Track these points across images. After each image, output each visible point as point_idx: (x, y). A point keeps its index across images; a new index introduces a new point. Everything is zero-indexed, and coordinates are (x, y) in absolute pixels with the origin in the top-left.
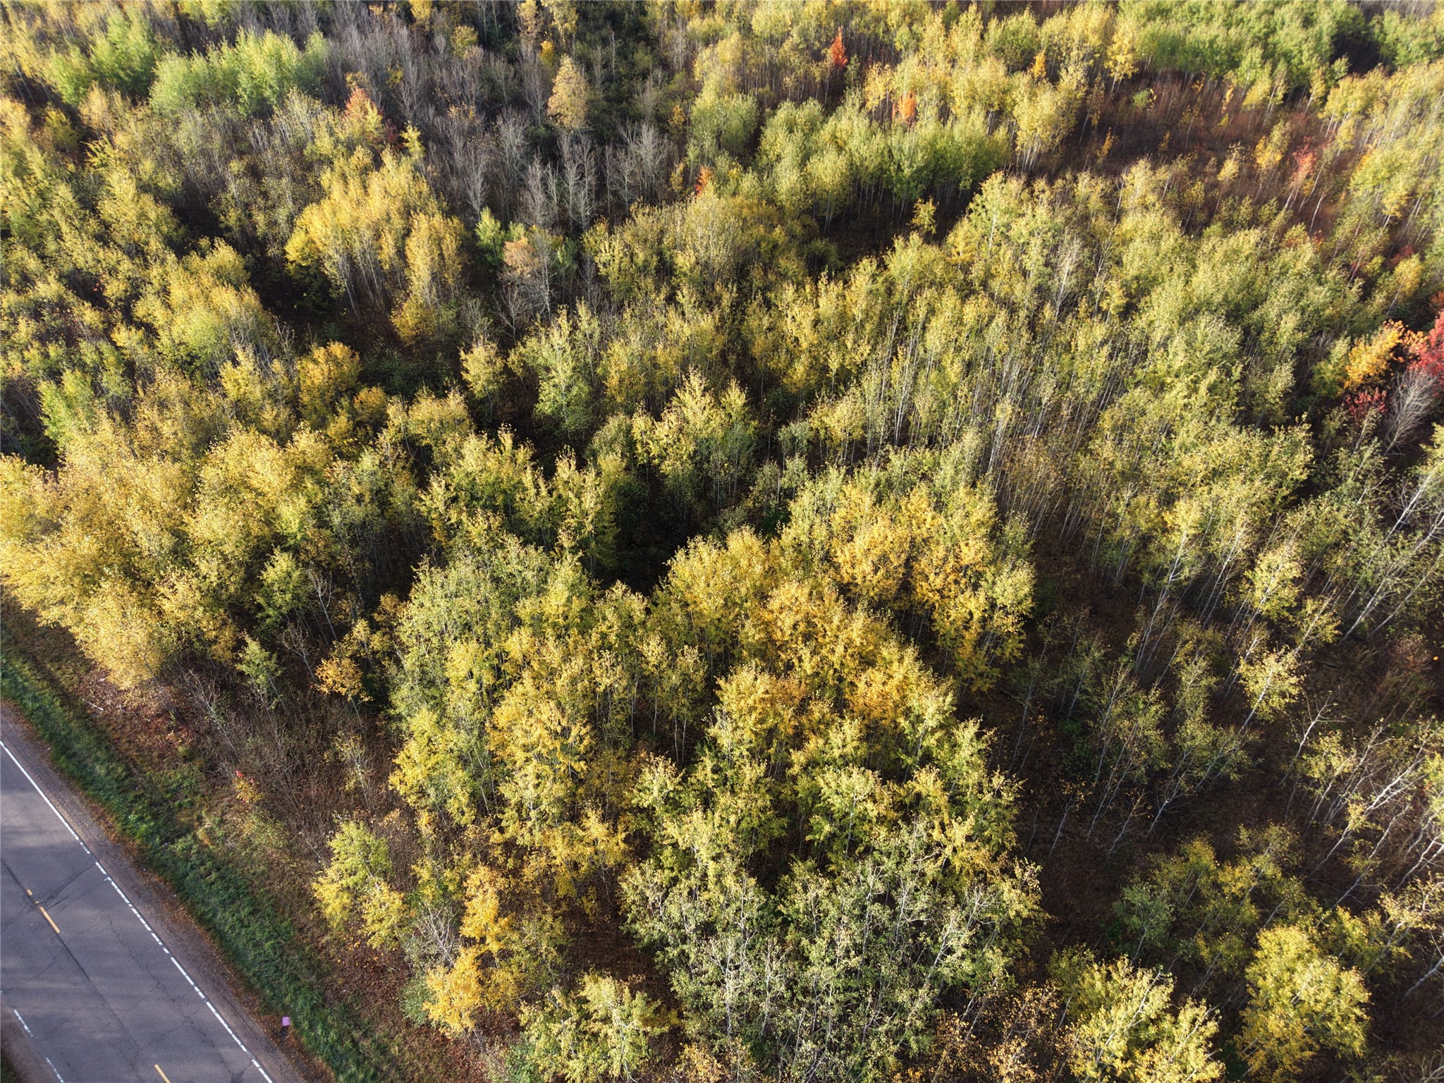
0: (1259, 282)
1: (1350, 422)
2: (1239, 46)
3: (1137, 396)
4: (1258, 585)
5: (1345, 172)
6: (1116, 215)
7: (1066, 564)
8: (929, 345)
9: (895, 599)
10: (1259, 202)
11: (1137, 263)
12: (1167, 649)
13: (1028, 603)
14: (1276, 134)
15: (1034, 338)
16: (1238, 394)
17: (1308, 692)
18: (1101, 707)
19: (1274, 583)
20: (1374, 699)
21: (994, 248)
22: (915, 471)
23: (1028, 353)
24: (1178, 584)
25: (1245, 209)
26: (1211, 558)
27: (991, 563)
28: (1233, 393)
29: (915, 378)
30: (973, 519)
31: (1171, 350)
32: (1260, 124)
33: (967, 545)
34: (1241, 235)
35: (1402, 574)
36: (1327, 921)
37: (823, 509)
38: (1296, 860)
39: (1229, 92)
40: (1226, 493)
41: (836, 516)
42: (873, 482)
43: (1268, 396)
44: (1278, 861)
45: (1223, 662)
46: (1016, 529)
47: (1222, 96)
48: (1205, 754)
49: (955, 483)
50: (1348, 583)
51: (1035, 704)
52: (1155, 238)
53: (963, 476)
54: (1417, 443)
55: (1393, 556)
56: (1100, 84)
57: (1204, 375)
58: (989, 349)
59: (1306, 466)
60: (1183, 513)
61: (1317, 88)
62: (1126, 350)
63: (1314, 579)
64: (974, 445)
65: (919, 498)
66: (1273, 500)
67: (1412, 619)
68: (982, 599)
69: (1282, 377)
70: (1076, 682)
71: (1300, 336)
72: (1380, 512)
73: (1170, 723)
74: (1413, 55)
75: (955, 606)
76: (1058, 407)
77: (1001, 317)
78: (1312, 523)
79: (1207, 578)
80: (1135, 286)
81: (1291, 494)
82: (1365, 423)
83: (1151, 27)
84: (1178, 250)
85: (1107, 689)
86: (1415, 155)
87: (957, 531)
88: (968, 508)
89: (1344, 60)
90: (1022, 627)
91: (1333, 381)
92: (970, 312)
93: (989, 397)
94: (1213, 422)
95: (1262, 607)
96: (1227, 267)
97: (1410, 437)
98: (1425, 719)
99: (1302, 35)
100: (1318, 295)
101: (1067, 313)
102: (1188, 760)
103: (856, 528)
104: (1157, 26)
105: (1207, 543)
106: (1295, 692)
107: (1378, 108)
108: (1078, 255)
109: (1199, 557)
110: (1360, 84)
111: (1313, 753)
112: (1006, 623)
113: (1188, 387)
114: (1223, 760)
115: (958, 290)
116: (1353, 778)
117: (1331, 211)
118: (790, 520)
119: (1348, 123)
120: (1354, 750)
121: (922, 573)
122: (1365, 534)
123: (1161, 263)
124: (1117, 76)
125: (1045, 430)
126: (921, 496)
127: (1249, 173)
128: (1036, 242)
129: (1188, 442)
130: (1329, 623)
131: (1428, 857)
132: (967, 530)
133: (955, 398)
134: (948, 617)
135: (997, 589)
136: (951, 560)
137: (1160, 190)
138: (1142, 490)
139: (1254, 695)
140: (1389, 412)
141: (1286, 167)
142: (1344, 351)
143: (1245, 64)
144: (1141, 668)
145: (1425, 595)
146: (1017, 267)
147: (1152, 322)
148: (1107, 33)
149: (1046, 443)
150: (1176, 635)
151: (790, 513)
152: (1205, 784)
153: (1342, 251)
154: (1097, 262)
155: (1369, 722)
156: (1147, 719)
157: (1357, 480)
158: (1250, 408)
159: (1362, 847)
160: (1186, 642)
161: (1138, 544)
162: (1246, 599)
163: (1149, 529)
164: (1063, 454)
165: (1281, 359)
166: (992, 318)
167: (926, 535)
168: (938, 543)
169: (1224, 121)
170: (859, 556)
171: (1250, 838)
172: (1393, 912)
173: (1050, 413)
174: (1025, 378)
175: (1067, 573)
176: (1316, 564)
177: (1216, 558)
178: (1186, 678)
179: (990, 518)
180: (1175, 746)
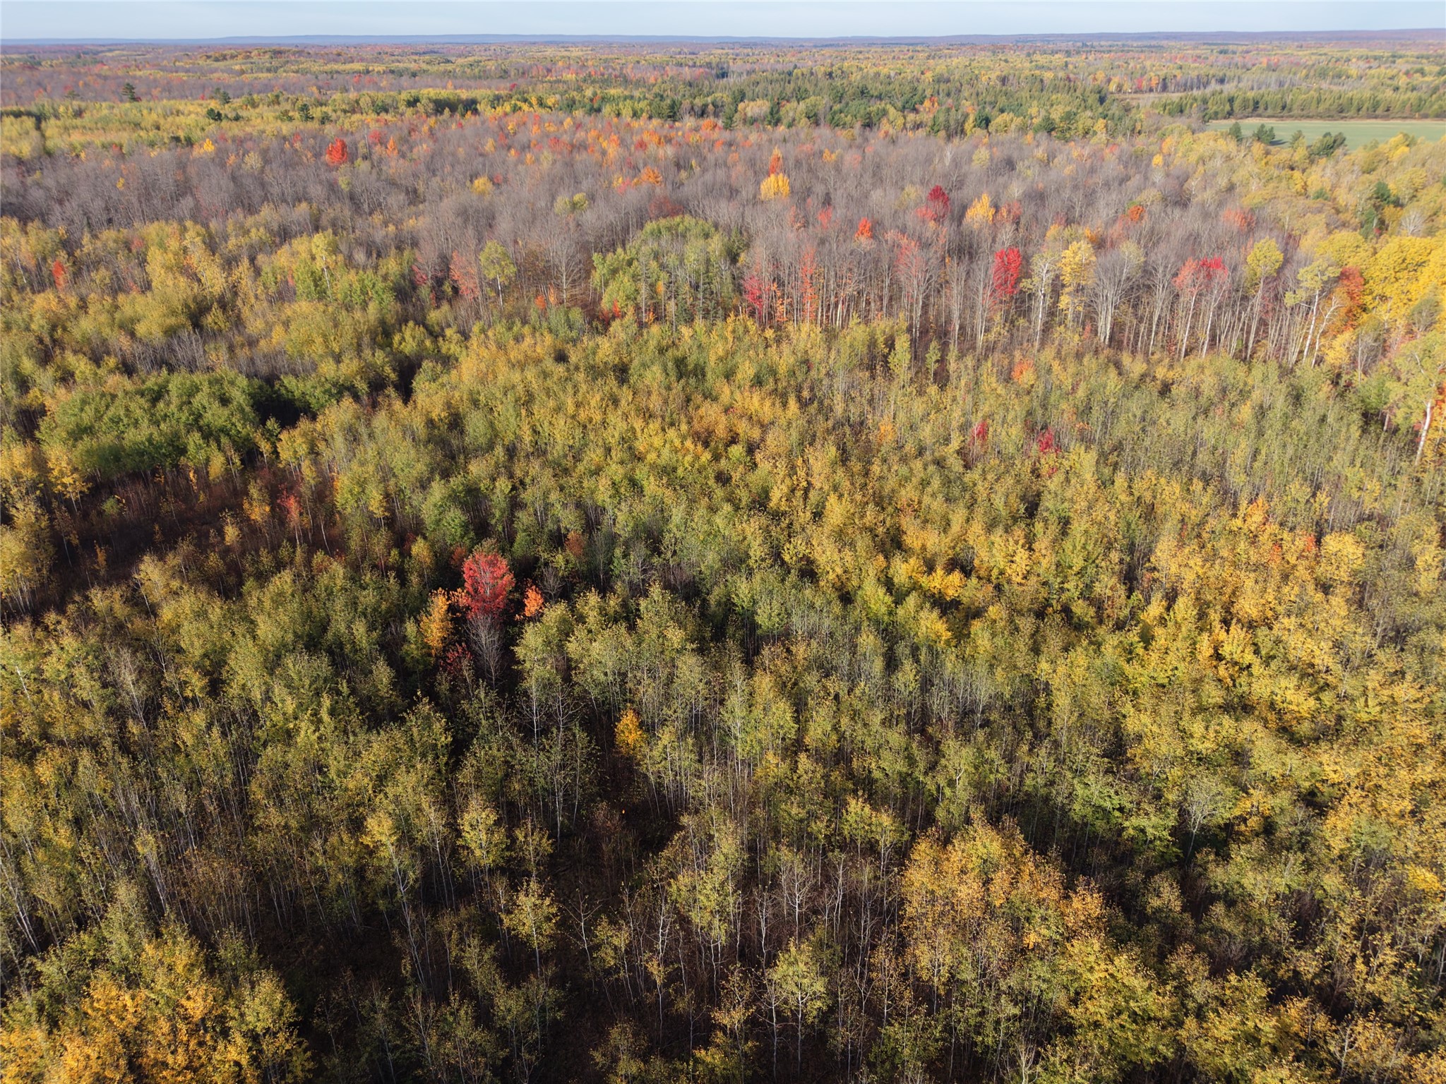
0: (315, 610)
1: (454, 679)
2: (176, 435)
3: (271, 754)
4: (473, 846)
5: (328, 500)
6: (151, 611)
7: (301, 945)
8: (14, 827)
10: (274, 548)
11: (197, 643)
12: (439, 952)
13: (290, 1008)
14: (254, 492)
15: (135, 758)
16: (357, 705)
17: (563, 903)
18: (417, 1050)
19: (483, 836)
20: (607, 872)
21: (35, 697)
22: (80, 964)
23: (137, 776)
24: (411, 890)
25: (266, 559)
26: (423, 850)
27: (226, 998)
28: (352, 706)
29: (19, 869)
30: (180, 969)
31: (277, 700)
32: (235, 489)
33: (189, 998)
34: (276, 579)
35: (563, 767)
36: (694, 1071)
38: (644, 1043)
39: (191, 475)
40: (400, 789)
42: (31, 1009)
43: (381, 693)
44: (634, 1055)
45: (489, 928)
46: (232, 947)
47: (188, 479)
48: (526, 1016)
49: (137, 948)
50: (534, 797)
52: (201, 615)
53: (140, 933)
54: (509, 667)
55: (549, 758)
56: (59, 507)
57: (319, 705)
58: (90, 795)
59: (446, 730)
60: (376, 828)
61: (265, 447)
62: (236, 721)
63: (509, 812)
64: (133, 895)
65: (104, 989)
66: (439, 771)
67: (591, 795)
68: (239, 1040)
69: (383, 674)
70: (381, 1047)
71: (375, 634)
72: (519, 731)
73: (484, 1016)
74: (322, 401)
75: (215, 1069)
76: (200, 807)
77: (85, 758)
78: (479, 771)
79: (431, 868)
80: (208, 663)
81: (449, 759)
82: (466, 673)
83: (81, 446)
84: (228, 615)
85: (413, 1029)
86: (371, 468)
87: (169, 992)
88: (167, 961)
89: (273, 420)
90: (298, 1036)
91: (422, 656)
92: (45, 771)
93: (120, 839)
94: (352, 738)
95: (488, 861)
96: (281, 609)
97: (502, 666)
98: (647, 862)
99: (226, 412)
100: (368, 598)
101: (156, 719)
102: (518, 1033)
103: (41, 1075)
104: (86, 443)
105: (412, 840)
106: (554, 910)
107: (321, 446)
108: (133, 663)
109: (413, 856)
110: (296, 433)
111: (597, 947)
112: (283, 1043)
113: (312, 722)
114: (543, 1009)
115: (17, 756)
116: (635, 943)
117: (336, 531)
119: (306, 465)
120: (621, 922)
121: (156, 1063)
122: (520, 754)
123: (220, 633)
124: (73, 496)
125: (201, 836)
126: (104, 986)
127: (250, 531)
128: (80, 672)
129: (342, 767)
130: (541, 839)
131: (716, 960)
132: (179, 983)
133: (82, 862)
135: (248, 1019)
136: (183, 1027)
137: (178, 573)
138: (329, 831)
139: (529, 936)
140: (476, 657)
141: (278, 514)
142: (415, 629)
143: (191, 448)
144: (429, 986)
145: (587, 771)
146: (72, 702)
147: (244, 685)
148: (40, 463)
149: (210, 847)
150: (438, 935)
152: (544, 1041)
153: (363, 558)
154: (157, 660)
155: (616, 892)
156: (464, 1028)
157: (488, 718)
158: (373, 710)
159: (676, 991)
160: (450, 934)
161: (355, 881)
162: (471, 864)
163: (357, 861)
164: (234, 847)
165: (373, 660)
166: (75, 764)
167: (135, 1021)
168: (155, 1019)
169: (202, 497)
171: (604, 1055)
172: (726, 1021)
173: (196, 817)
174: (148, 800)
175: (308, 952)
176: (502, 800)
177: (427, 847)
178: (471, 964)
179: (197, 954)
180: (500, 1030)
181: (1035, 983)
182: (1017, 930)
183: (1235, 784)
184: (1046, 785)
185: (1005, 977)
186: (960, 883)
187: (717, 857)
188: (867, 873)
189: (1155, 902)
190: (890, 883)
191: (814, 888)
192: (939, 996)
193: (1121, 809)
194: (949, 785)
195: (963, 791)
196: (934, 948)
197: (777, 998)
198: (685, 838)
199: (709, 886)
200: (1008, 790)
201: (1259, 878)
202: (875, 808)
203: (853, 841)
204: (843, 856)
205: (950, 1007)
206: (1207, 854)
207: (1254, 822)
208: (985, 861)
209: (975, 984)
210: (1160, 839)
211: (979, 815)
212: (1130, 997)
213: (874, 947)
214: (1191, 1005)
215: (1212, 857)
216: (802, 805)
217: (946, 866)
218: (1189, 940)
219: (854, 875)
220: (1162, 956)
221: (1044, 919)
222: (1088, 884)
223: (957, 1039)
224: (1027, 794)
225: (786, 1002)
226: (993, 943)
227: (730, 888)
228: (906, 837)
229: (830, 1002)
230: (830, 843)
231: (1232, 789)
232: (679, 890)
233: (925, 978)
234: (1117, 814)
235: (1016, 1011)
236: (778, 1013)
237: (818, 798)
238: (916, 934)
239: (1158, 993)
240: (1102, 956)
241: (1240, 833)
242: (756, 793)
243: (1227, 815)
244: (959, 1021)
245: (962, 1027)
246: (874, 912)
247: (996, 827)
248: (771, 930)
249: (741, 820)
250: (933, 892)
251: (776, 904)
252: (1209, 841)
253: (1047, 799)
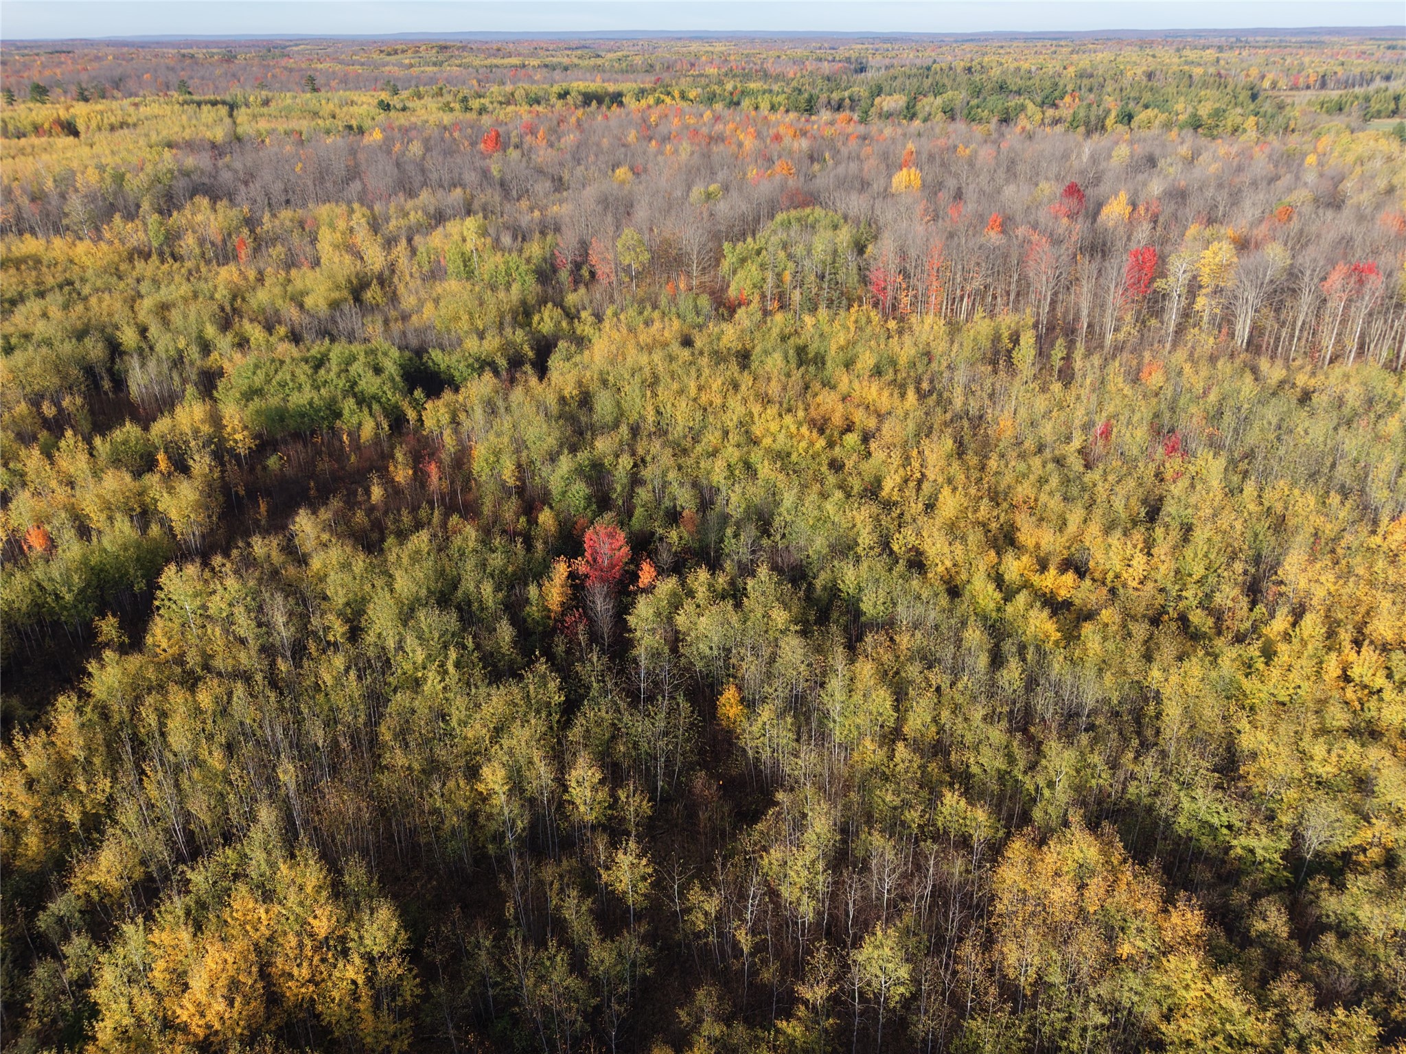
0: (448, 569)
1: (570, 642)
2: (334, 400)
3: (400, 699)
4: (578, 801)
5: (465, 467)
6: (302, 560)
7: (417, 878)
8: (175, 747)
9: (268, 1019)
10: (414, 509)
11: (341, 592)
12: (541, 899)
13: (403, 936)
14: (399, 455)
15: (281, 694)
16: (480, 660)
17: (659, 864)
18: (516, 989)
19: (588, 794)
20: (703, 838)
21: (200, 632)
22: (224, 876)
23: (283, 709)
24: (519, 838)
25: (406, 518)
26: (532, 801)
27: (348, 920)
28: (476, 660)
29: (177, 785)
30: (309, 890)
31: (408, 650)
32: (382, 452)
33: (315, 917)
34: (414, 538)
35: (666, 734)
36: (775, 1039)
37: (136, 976)
38: (728, 1007)
39: (345, 437)
40: (515, 742)
41: (156, 973)
42: (180, 912)
43: (503, 650)
44: (718, 1018)
45: (588, 882)
46: (356, 874)
47: (341, 441)
48: (618, 968)
49: (273, 865)
50: (637, 760)
51: (458, 1027)
52: (346, 566)
53: (277, 853)
54: (621, 635)
55: (653, 724)
56: (230, 462)
57: (446, 657)
58: (242, 723)
59: (560, 689)
60: (490, 776)
61: (411, 415)
62: (370, 666)
63: (613, 773)
64: (273, 818)
65: (242, 901)
66: (551, 728)
67: (690, 763)
68: (357, 961)
69: (505, 632)
70: (483, 982)
71: (500, 595)
72: (627, 696)
73: (578, 964)
74: (465, 374)
75: (335, 985)
76: (335, 743)
77: (239, 689)
78: (587, 731)
79: (538, 819)
80: (349, 611)
81: (561, 717)
82: (581, 637)
83: (252, 406)
84: (371, 568)
85: (512, 968)
86: (506, 440)
87: (298, 910)
88: (299, 881)
89: (420, 390)
90: (410, 963)
91: (542, 618)
92: (205, 698)
93: (265, 766)
94: (473, 690)
95: (590, 818)
96: (417, 566)
97: (614, 633)
98: (741, 833)
99: (379, 381)
100: (496, 560)
101: (301, 659)
102: (609, 984)
103: (185, 972)
104: (257, 403)
105: (522, 791)
106: (650, 870)
107: (462, 416)
108: (284, 606)
109: (523, 806)
110: (440, 403)
111: (689, 911)
112: (393, 969)
113: (439, 672)
114: (634, 964)
115: (181, 683)
116: (725, 911)
117: (471, 497)
118: (99, 1012)
119: (447, 433)
120: (713, 888)
121: (283, 974)
122: (626, 718)
123: (362, 584)
124: (242, 451)
125: (334, 769)
126: (243, 898)
127: (394, 491)
128: (239, 610)
129: (463, 717)
130: (642, 801)
131: (803, 935)
132: (308, 903)
133: (231, 783)
134: (333, 1001)
135: (367, 942)
136: (308, 942)
137: (327, 527)
138: (447, 776)
139: (625, 893)
140: (591, 622)
141: (420, 478)
142: (537, 592)
143: (346, 412)
144: (530, 930)
145: (688, 740)
146: (231, 639)
147: (380, 634)
148: (216, 420)
149: (341, 781)
150: (541, 882)
151: (96, 1003)
152: (633, 995)
153: (495, 522)
154: (305, 605)
155: (710, 859)
156: (559, 973)
157: (598, 681)
158: (495, 666)
159: (762, 961)
160: (552, 884)
161: (469, 825)
162: (575, 818)
163: (471, 806)
164: (363, 782)
165: (497, 619)
166: (230, 694)
167: (268, 933)
168: (285, 933)
169: (353, 458)
170: (204, 999)
171: (689, 1014)
172: (809, 996)
173: (331, 752)
174: (291, 732)
175: (422, 886)
176: (609, 760)
177: (536, 799)
178: (569, 914)
179: (325, 878)
180: (592, 979)
181: (1126, 994)
182: (1111, 939)
183: (1356, 812)
184: (1150, 795)
185: (1095, 985)
186: (1053, 885)
187: (810, 836)
188: (958, 866)
189: (1260, 926)
190: (981, 878)
191: (904, 875)
192: (1025, 996)
193: (1230, 827)
194: (1048, 786)
195: (1062, 793)
196: (1022, 947)
197: (861, 979)
198: (779, 813)
199: (800, 863)
200: (1109, 795)
201: (1377, 911)
202: (970, 802)
203: (946, 832)
204: (936, 847)
205: (1035, 1009)
206: (1321, 882)
207: (1374, 854)
208: (1081, 866)
209: (1062, 988)
210: (1270, 861)
211: (1078, 818)
212: (1227, 1020)
213: (961, 940)
214: (1292, 1035)
215: (1325, 885)
216: (897, 793)
217: (1039, 866)
218: (1296, 968)
219: (945, 867)
220: (1264, 982)
221: (1140, 931)
222: (1189, 900)
223: (1041, 1041)
224: (1129, 802)
225: (869, 984)
226: (1085, 949)
227: (820, 866)
228: (1001, 834)
229: (913, 989)
230: (923, 832)
231: (1353, 816)
232: (770, 864)
233: (1012, 976)
234: (1225, 831)
235: (1105, 1020)
236: (860, 993)
237: (913, 787)
238: (1005, 931)
239: (1257, 1019)
240: (1200, 975)
241: (1357, 863)
242: (852, 777)
243: (1345, 843)
244: (1044, 1024)
245: (1047, 1029)
246: (963, 905)
247: (1095, 833)
248: (859, 912)
249: (835, 802)
250: (1024, 891)
251: (865, 887)
252: (1323, 868)
253: (1150, 809)
